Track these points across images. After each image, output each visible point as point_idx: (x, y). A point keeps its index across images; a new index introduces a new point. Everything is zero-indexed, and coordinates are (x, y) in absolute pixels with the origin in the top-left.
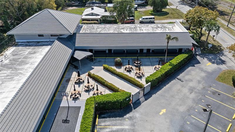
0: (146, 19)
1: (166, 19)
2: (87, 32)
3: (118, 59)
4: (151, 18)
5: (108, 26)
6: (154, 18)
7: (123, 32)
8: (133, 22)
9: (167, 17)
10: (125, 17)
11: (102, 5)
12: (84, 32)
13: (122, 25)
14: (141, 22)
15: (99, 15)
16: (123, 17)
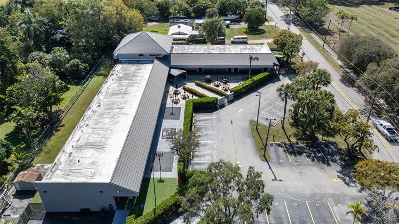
0: (238, 38)
1: (262, 39)
2: (179, 52)
3: (208, 76)
4: (244, 38)
5: (198, 46)
6: (246, 38)
7: (213, 53)
8: (222, 42)
9: (263, 37)
10: (215, 37)
11: (188, 21)
12: (176, 52)
13: (212, 46)
14: (233, 43)
15: (187, 34)
16: (213, 37)
